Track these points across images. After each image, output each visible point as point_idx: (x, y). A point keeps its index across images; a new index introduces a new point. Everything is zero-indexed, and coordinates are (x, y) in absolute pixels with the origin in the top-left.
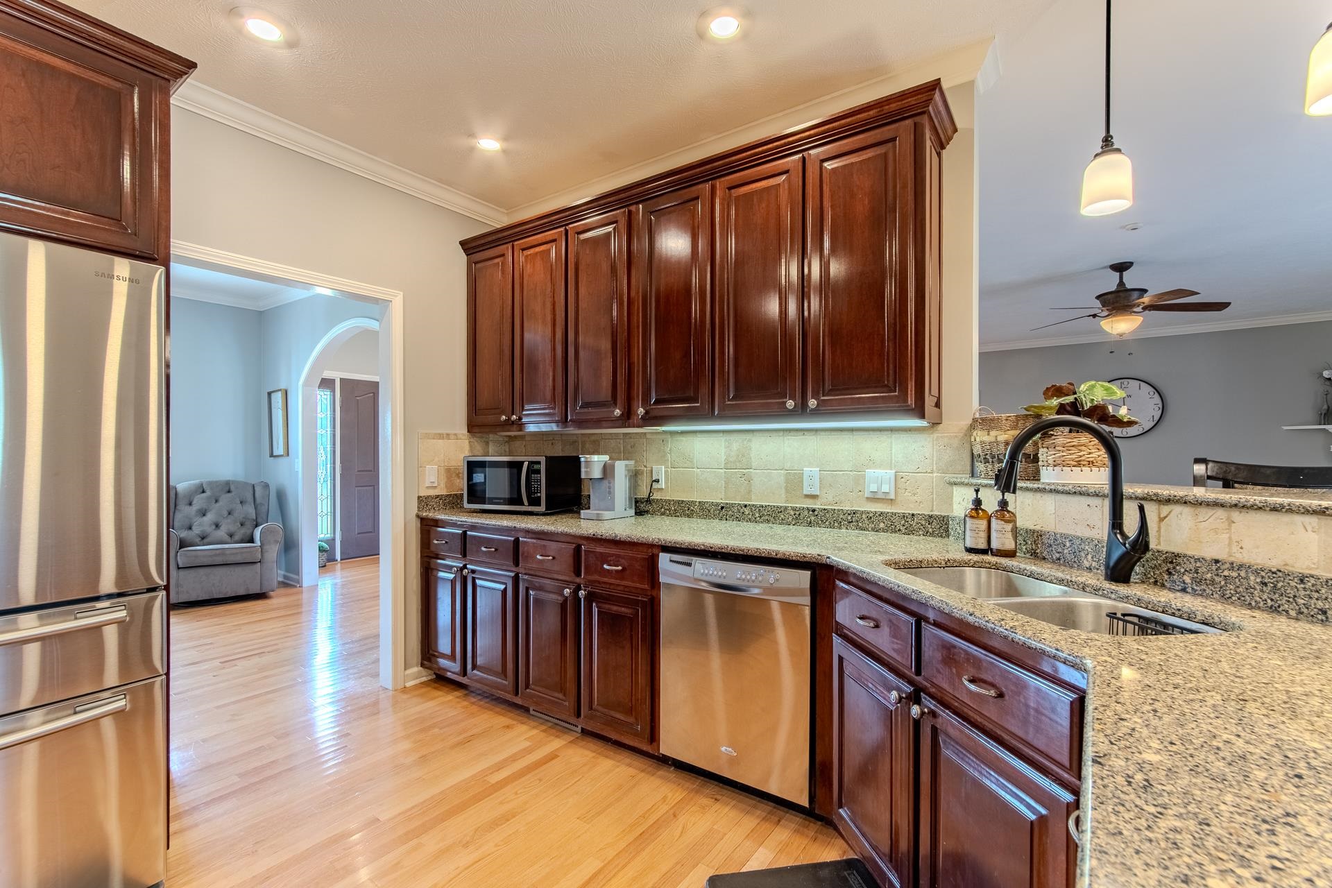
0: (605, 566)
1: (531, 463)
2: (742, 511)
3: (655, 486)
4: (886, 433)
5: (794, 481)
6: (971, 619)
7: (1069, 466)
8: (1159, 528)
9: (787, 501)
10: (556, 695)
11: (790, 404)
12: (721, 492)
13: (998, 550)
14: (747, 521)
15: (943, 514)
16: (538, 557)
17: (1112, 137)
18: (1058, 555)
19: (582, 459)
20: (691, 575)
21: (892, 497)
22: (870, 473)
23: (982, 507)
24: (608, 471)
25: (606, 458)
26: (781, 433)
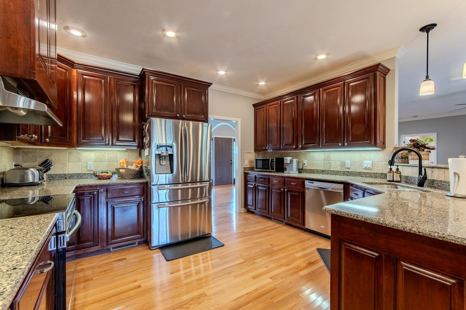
0: (292, 183)
1: (271, 159)
2: (328, 172)
3: (304, 165)
4: (369, 151)
5: (343, 164)
8: (432, 174)
9: (341, 169)
10: (279, 214)
11: (340, 144)
12: (322, 167)
13: (396, 181)
14: (330, 175)
15: (385, 173)
16: (275, 181)
17: (428, 76)
18: (411, 182)
19: (285, 158)
20: (313, 185)
21: (371, 168)
22: (365, 162)
24: (291, 161)
25: (291, 158)
26: (339, 152)
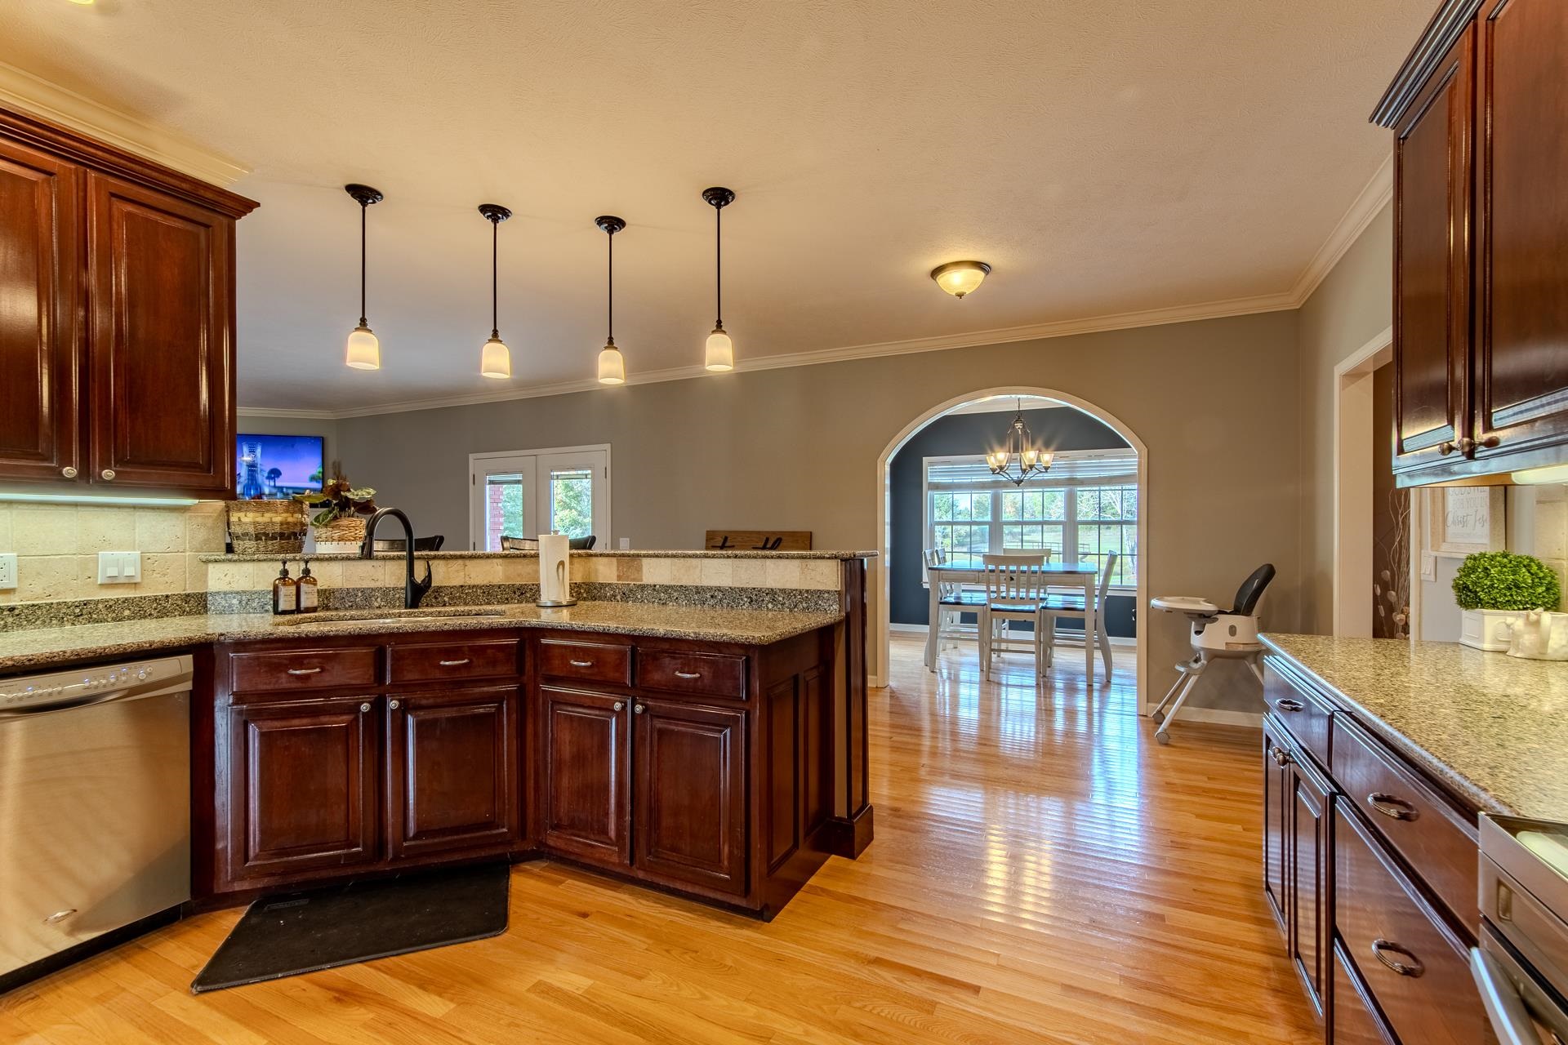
6: (446, 627)
7: (349, 540)
11: (71, 471)
15: (201, 592)
17: (366, 319)
18: (350, 604)
21: (138, 580)
22: (106, 555)
23: (289, 576)
